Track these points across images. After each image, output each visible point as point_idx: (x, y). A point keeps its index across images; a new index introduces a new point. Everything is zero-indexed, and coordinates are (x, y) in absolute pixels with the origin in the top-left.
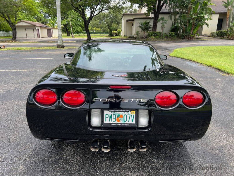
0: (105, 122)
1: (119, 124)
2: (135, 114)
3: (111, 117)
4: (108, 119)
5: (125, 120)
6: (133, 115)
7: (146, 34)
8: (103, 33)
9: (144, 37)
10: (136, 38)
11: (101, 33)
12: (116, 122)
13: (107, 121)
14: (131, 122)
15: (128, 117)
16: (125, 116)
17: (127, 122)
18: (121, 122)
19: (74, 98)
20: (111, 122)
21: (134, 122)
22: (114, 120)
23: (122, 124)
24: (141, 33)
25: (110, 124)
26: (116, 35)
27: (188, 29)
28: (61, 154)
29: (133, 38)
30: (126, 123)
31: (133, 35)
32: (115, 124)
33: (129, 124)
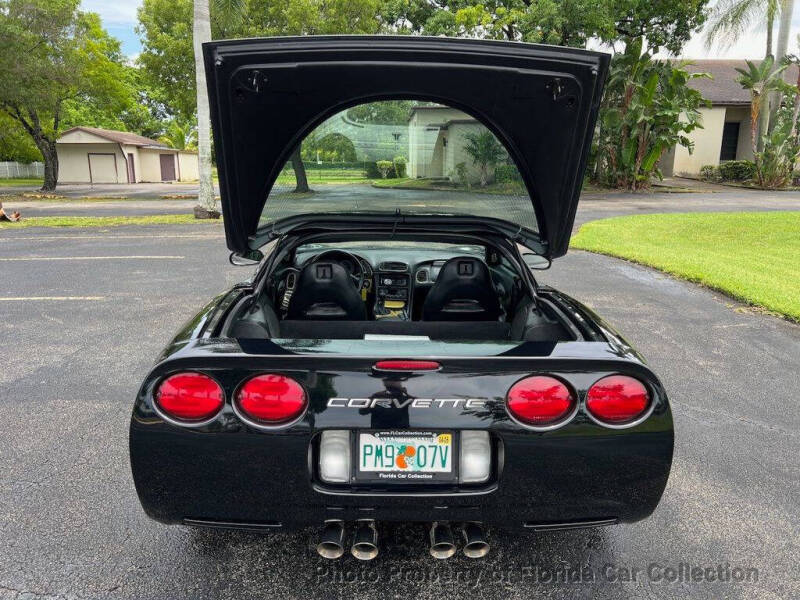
0: (362, 469)
1: (403, 473)
2: (449, 445)
3: (379, 453)
4: (371, 459)
5: (422, 463)
6: (444, 445)
7: (490, 171)
8: (348, 167)
9: (483, 183)
10: (456, 185)
11: (341, 166)
12: (396, 468)
13: (368, 465)
14: (437, 468)
15: (431, 452)
16: (422, 450)
17: (427, 469)
18: (410, 469)
19: (270, 398)
20: (379, 468)
21: (448, 469)
22: (388, 461)
23: (413, 473)
24: (474, 170)
25: (377, 473)
26: (392, 174)
27: (627, 155)
28: (225, 570)
29: (448, 185)
30: (423, 470)
31: (446, 174)
32: (392, 473)
33: (434, 474)
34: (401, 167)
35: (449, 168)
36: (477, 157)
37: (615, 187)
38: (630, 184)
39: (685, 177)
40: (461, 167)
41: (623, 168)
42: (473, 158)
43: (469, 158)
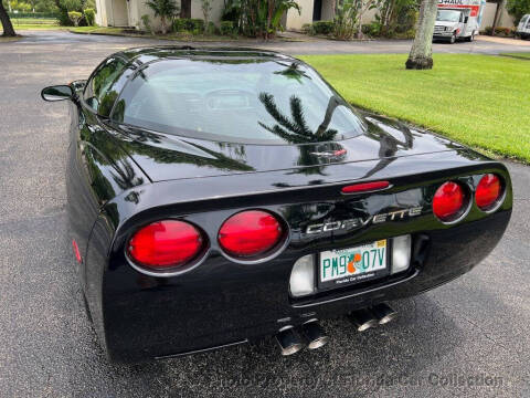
0: (323, 280)
1: (354, 276)
2: (385, 247)
3: (335, 264)
4: (329, 270)
5: (366, 265)
6: (381, 248)
7: (168, 23)
8: (39, 16)
9: (164, 32)
10: (142, 33)
11: (32, 16)
12: (348, 274)
13: (328, 275)
14: (378, 267)
15: (372, 255)
16: (366, 256)
17: (370, 269)
18: (357, 272)
20: (335, 277)
21: (384, 266)
22: (341, 269)
23: (360, 275)
24: (155, 22)
25: (334, 281)
26: (83, 23)
27: (261, 14)
29: (136, 32)
30: (367, 270)
31: (133, 24)
32: (346, 278)
33: (375, 272)
34: (91, 17)
35: (134, 19)
36: (157, 12)
37: (255, 37)
38: (264, 35)
39: (293, 31)
40: (145, 19)
41: (259, 24)
42: (154, 12)
43: (150, 12)
